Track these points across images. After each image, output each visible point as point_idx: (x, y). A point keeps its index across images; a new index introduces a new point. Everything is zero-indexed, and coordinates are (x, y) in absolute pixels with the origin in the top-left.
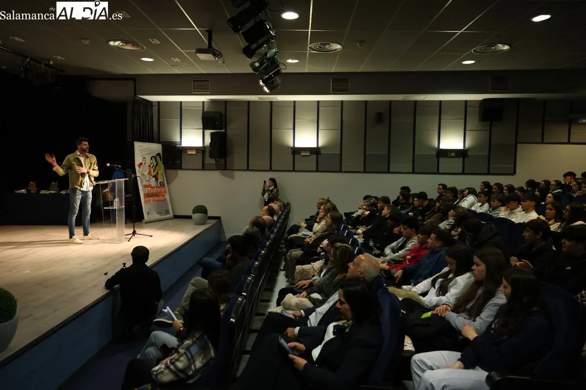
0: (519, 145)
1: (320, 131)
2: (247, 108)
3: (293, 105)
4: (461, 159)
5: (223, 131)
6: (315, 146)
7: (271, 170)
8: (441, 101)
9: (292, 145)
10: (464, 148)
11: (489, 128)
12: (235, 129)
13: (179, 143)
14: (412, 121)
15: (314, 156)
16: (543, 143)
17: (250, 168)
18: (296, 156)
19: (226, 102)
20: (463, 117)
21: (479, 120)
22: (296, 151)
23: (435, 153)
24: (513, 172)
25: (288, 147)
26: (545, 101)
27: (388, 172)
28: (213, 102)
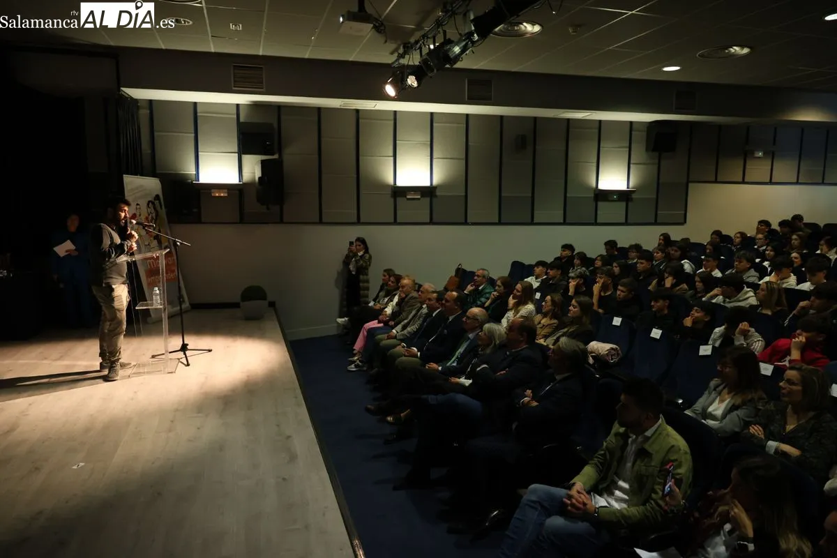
0: (690, 185)
1: (434, 161)
2: (316, 119)
3: (392, 117)
4: (624, 204)
5: (276, 156)
6: (427, 184)
7: (359, 222)
8: (600, 121)
9: (391, 182)
10: (628, 188)
11: (657, 161)
12: (295, 154)
13: (194, 177)
14: (564, 148)
15: (427, 200)
16: (716, 182)
17: (324, 220)
18: (399, 199)
19: (279, 107)
20: (628, 145)
21: (647, 150)
22: (399, 193)
23: (593, 195)
24: (683, 221)
25: (387, 186)
26: (720, 127)
27: (532, 223)
28: (256, 105)
